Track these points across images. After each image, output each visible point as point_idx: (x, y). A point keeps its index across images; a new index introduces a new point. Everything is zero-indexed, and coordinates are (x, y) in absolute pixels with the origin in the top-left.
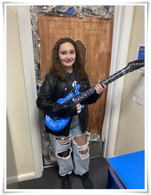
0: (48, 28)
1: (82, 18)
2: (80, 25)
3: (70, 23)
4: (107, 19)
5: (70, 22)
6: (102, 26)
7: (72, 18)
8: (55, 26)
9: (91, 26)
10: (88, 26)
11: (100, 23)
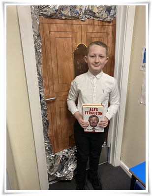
0: (50, 32)
1: (85, 21)
2: (82, 27)
3: (72, 26)
5: (72, 24)
6: (104, 29)
7: (74, 21)
9: (94, 28)
10: (90, 29)
11: (103, 25)
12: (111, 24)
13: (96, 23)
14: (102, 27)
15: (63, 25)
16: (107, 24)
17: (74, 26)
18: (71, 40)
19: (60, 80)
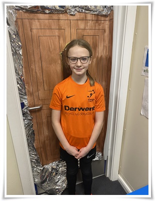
0: (31, 29)
1: (74, 15)
2: (72, 23)
3: (59, 22)
4: (105, 16)
5: (59, 20)
6: (99, 25)
7: (61, 15)
8: (40, 26)
9: (86, 24)
10: (82, 25)
11: (97, 20)
12: (107, 19)
13: (89, 17)
14: (96, 22)
15: (47, 21)
16: (103, 18)
17: (62, 22)
18: (57, 39)
19: (45, 85)
